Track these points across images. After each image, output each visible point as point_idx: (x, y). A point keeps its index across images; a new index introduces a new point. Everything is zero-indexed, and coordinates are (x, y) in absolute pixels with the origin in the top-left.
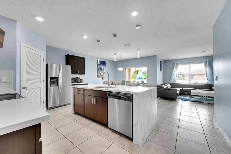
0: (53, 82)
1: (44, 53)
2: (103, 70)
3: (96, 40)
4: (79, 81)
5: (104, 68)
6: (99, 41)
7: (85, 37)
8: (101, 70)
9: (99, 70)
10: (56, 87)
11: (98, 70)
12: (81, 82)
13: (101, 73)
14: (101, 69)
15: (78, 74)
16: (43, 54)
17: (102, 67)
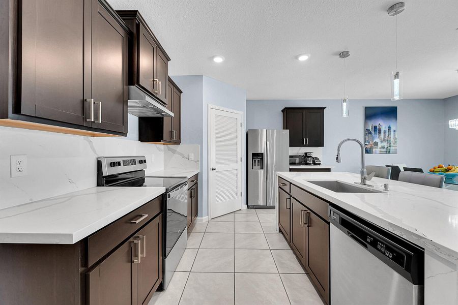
0: (257, 161)
1: (242, 113)
2: (385, 132)
3: (335, 54)
4: (310, 161)
5: (389, 128)
6: (344, 55)
7: (303, 58)
8: (380, 133)
9: (370, 133)
10: (261, 172)
11: (365, 135)
12: (315, 164)
13: (377, 140)
14: (377, 130)
15: (306, 146)
16: (240, 115)
17: (383, 124)
